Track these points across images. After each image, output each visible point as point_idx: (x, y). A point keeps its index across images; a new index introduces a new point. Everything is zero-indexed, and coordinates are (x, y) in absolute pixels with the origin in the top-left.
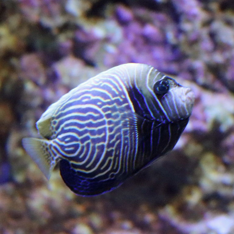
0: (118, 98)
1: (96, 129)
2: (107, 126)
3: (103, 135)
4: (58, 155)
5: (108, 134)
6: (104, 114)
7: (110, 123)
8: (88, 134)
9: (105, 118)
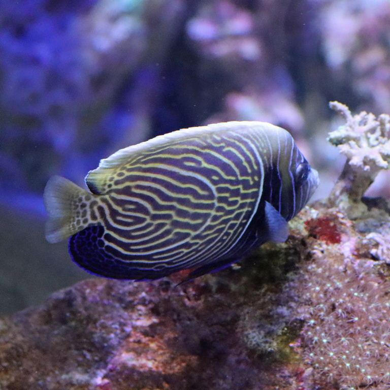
0: (249, 178)
1: (191, 211)
2: (213, 213)
3: (199, 221)
4: (100, 220)
5: (208, 223)
6: (216, 194)
7: (220, 209)
8: (172, 213)
9: (215, 201)
